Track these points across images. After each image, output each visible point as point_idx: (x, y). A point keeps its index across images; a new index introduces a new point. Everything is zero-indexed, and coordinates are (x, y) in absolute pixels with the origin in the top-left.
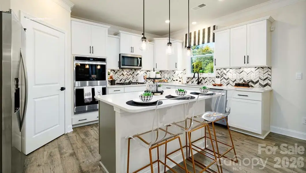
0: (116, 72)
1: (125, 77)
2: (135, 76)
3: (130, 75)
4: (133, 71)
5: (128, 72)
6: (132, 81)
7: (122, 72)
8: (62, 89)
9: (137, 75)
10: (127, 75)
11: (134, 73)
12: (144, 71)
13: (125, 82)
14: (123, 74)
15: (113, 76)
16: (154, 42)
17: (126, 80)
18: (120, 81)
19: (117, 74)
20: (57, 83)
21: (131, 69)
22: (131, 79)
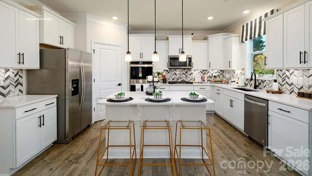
0: (168, 72)
1: (178, 76)
2: (188, 76)
3: (183, 74)
4: (186, 70)
5: (181, 72)
6: (185, 80)
7: (175, 72)
8: (119, 85)
9: (190, 75)
10: (180, 74)
11: (187, 72)
12: (199, 71)
13: (178, 81)
14: (175, 74)
15: (166, 75)
16: (208, 40)
17: (178, 79)
18: (173, 80)
19: (169, 73)
20: (115, 81)
21: (185, 69)
22: (184, 78)
